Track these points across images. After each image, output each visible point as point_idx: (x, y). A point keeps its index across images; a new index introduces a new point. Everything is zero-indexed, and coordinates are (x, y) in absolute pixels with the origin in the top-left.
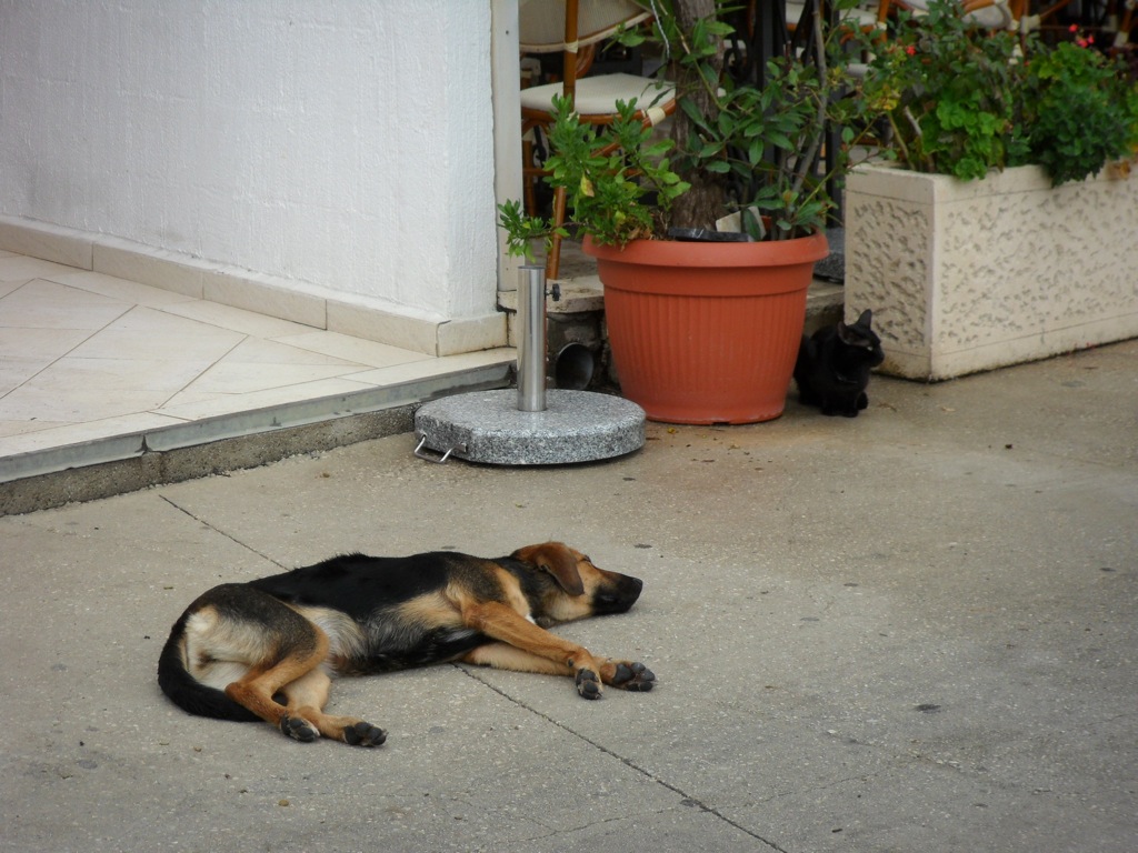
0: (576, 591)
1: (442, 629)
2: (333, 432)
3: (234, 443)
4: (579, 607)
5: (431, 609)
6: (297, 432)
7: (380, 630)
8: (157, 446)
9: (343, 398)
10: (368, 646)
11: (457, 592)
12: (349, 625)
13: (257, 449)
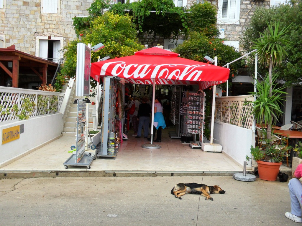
0: (217, 190)
1: (198, 191)
2: (225, 174)
3: (213, 174)
4: (218, 192)
5: (198, 189)
6: (221, 174)
7: (193, 190)
8: (205, 172)
9: (228, 171)
10: (191, 191)
11: (201, 188)
12: (190, 189)
13: (216, 175)
